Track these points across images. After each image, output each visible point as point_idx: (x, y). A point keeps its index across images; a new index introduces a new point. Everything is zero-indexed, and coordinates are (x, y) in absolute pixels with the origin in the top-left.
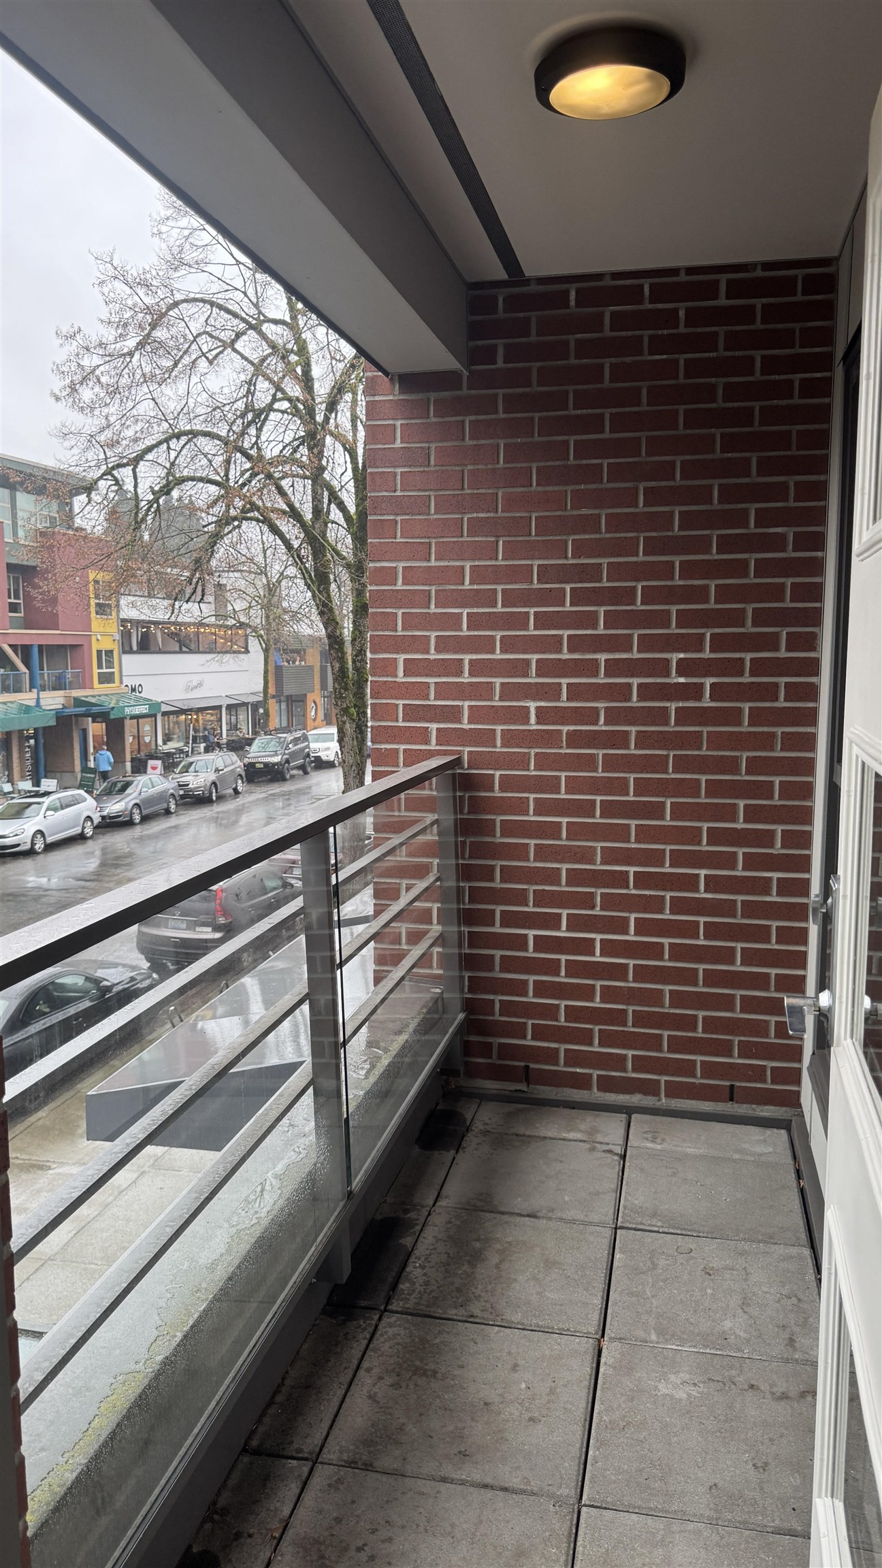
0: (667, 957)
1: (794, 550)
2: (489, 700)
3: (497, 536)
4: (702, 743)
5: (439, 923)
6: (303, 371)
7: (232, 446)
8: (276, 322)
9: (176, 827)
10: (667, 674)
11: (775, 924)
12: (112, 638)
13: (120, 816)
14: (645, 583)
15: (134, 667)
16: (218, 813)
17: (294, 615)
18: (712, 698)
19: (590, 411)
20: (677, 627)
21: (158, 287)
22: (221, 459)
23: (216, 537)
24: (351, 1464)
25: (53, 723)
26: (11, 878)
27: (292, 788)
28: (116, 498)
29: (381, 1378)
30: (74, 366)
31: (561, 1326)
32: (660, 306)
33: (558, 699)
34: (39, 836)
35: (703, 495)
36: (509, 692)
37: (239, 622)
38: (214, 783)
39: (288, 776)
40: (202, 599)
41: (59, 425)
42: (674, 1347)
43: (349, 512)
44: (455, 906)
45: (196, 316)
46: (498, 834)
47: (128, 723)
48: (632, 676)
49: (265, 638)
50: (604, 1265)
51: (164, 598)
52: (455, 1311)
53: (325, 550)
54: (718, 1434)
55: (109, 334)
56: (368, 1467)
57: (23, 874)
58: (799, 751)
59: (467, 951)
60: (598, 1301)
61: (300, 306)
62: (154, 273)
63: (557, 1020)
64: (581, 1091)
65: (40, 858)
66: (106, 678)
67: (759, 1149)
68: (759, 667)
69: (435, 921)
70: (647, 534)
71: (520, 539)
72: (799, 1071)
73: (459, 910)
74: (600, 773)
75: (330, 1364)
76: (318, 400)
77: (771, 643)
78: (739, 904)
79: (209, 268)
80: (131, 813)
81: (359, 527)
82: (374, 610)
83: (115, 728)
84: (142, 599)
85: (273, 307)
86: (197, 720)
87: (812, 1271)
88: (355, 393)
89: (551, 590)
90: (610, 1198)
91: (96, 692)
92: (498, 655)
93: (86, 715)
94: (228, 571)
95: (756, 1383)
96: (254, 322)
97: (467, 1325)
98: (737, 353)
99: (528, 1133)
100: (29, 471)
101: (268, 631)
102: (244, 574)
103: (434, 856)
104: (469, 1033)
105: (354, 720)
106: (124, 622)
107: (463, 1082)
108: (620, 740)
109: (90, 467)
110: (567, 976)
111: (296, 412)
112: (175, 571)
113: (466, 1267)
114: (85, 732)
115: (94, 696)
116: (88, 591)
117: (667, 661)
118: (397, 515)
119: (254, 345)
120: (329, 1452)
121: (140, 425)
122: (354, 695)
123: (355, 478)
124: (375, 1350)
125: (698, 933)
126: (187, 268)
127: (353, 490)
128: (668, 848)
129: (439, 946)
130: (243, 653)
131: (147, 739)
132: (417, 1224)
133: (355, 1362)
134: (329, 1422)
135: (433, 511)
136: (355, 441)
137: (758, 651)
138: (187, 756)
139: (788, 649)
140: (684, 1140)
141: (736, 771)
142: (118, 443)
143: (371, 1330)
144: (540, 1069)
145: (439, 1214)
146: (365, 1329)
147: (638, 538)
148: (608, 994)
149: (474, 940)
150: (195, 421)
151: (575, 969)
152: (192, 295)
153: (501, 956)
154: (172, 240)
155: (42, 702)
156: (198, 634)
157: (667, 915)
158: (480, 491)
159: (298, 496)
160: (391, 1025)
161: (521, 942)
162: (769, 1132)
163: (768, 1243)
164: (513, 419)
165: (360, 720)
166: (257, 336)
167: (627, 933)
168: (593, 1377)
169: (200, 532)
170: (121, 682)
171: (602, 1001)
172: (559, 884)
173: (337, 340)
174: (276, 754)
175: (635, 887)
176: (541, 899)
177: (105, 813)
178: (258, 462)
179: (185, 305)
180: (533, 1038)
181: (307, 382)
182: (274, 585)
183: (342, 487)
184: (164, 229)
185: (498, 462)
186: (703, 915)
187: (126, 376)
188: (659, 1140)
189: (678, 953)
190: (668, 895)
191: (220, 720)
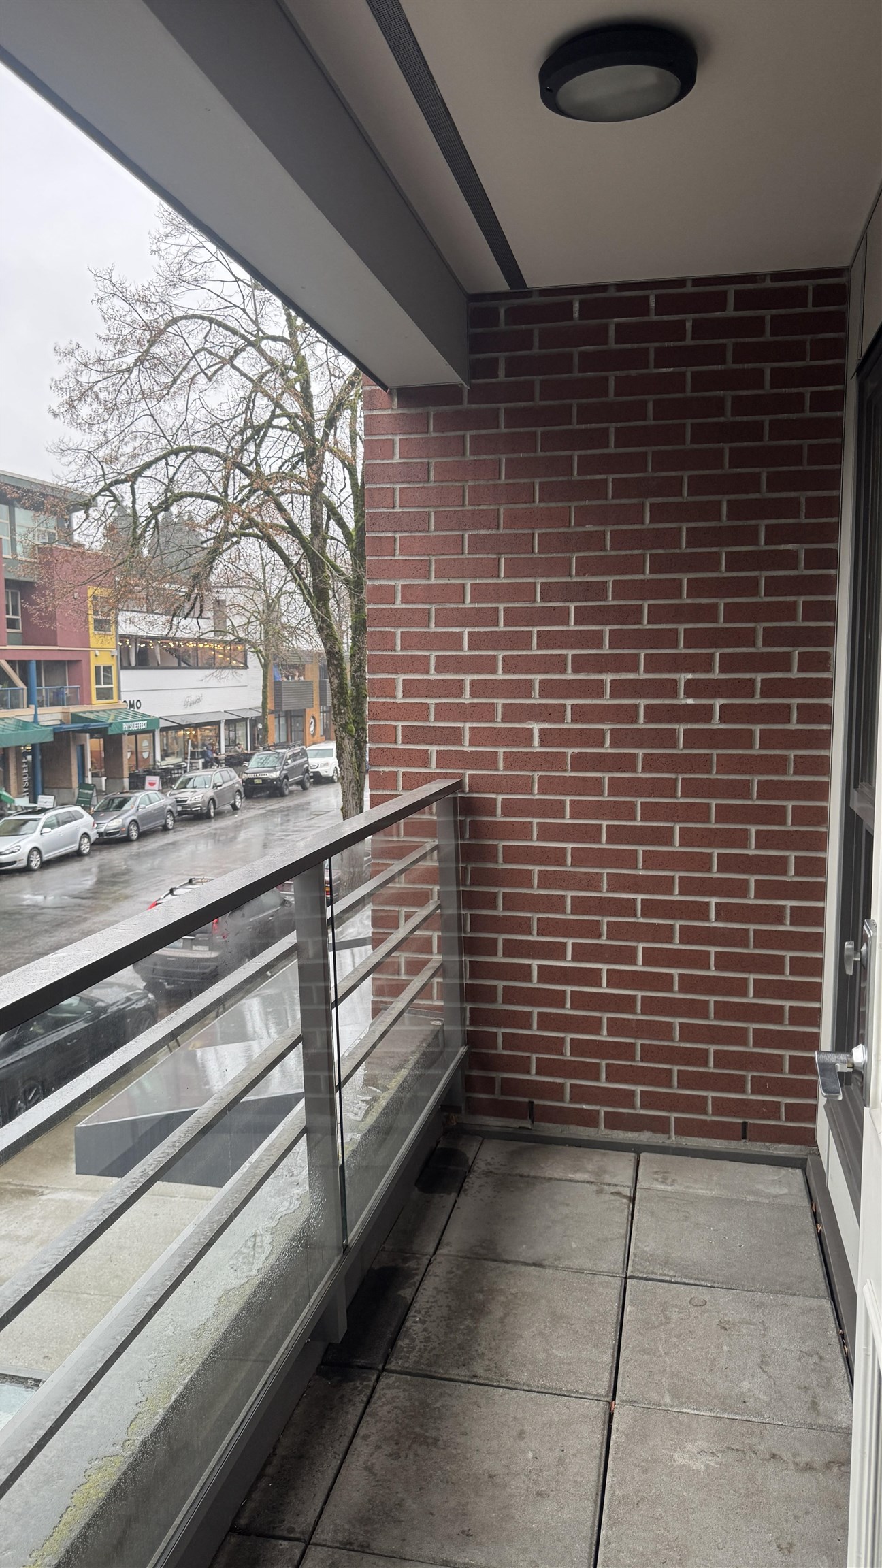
0: (676, 988)
1: (806, 567)
2: (490, 721)
3: (499, 554)
4: (711, 766)
5: (439, 952)
6: (302, 388)
7: (232, 463)
8: (274, 339)
9: (173, 844)
10: (675, 695)
11: (788, 955)
12: (110, 654)
13: (117, 833)
14: (652, 602)
15: (133, 683)
16: (216, 829)
17: (293, 631)
18: (722, 720)
19: (594, 426)
20: (685, 647)
21: (156, 304)
22: (220, 475)
23: (215, 553)
24: (346, 1545)
25: (50, 739)
26: (7, 896)
27: (291, 804)
28: (116, 514)
29: (378, 1447)
30: (72, 382)
31: (569, 1387)
32: (666, 318)
33: (563, 721)
34: (35, 853)
35: (712, 511)
36: (511, 713)
37: (238, 638)
38: (212, 799)
39: (287, 792)
40: (200, 615)
41: (56, 441)
42: (689, 1411)
43: (348, 528)
44: (456, 935)
45: (195, 335)
46: (501, 859)
47: (126, 738)
48: (639, 697)
49: (264, 653)
50: (614, 1319)
51: (162, 614)
52: (456, 1371)
53: (323, 567)
54: (739, 1510)
55: (108, 351)
56: (364, 1549)
57: (18, 892)
58: (813, 774)
59: (469, 982)
60: (608, 1359)
61: (300, 321)
62: (153, 289)
63: (562, 1054)
64: (587, 1128)
65: (36, 875)
66: (104, 694)
67: (774, 1190)
68: (770, 688)
69: (435, 949)
70: (654, 551)
71: (522, 556)
72: (815, 1107)
73: (460, 938)
74: (606, 798)
75: (324, 1431)
76: (317, 416)
77: (783, 663)
78: (752, 934)
79: (208, 285)
80: (129, 830)
81: (357, 544)
82: (373, 629)
83: (113, 743)
84: (139, 615)
85: (272, 323)
86: (195, 736)
87: (833, 1326)
88: (354, 410)
89: (554, 608)
90: (619, 1245)
91: (94, 708)
92: (500, 676)
93: (83, 731)
94: (227, 587)
95: (778, 1453)
96: (253, 339)
97: (470, 1386)
98: (746, 366)
99: (532, 1173)
100: (26, 487)
101: (267, 646)
102: (243, 590)
103: (434, 883)
104: (471, 1068)
105: (352, 736)
106: (122, 638)
107: (466, 1118)
108: (627, 763)
109: (88, 483)
110: (572, 1008)
111: (295, 429)
112: (174, 586)
113: (468, 1322)
114: (82, 747)
115: (92, 712)
116: (86, 607)
117: (675, 682)
118: (396, 531)
119: (253, 361)
120: (322, 1531)
121: (139, 441)
122: (354, 711)
123: (355, 494)
124: (373, 1415)
125: (709, 964)
126: (186, 284)
127: (352, 506)
128: (677, 875)
129: (439, 977)
130: (243, 668)
131: (145, 755)
132: (417, 1274)
133: (351, 1429)
134: (324, 1497)
135: (432, 528)
136: (354, 458)
137: (769, 671)
138: (185, 772)
139: (800, 670)
140: (696, 1181)
141: (748, 795)
142: (117, 459)
143: (368, 1392)
144: (544, 1105)
145: (440, 1263)
146: (361, 1392)
147: (644, 556)
148: (615, 1027)
149: (476, 970)
150: (194, 437)
151: (580, 1001)
152: (191, 312)
153: (504, 987)
154: (171, 257)
155: (40, 718)
156: (196, 649)
157: (676, 945)
158: (481, 507)
159: (297, 512)
160: (388, 1061)
161: (525, 973)
162: (783, 1171)
163: (786, 1294)
164: (515, 433)
165: (359, 736)
166: (256, 353)
167: (635, 964)
168: (604, 1446)
169: (199, 547)
170: (119, 698)
171: (609, 1034)
172: (564, 912)
173: (336, 356)
174: (274, 770)
175: (643, 915)
176: (545, 927)
177: (102, 830)
178: (257, 479)
179: (183, 322)
180: (537, 1073)
181: (306, 398)
182: (273, 600)
183: (341, 503)
184: (163, 246)
185: (500, 478)
186: (714, 945)
187: (125, 392)
188: (669, 1181)
189: (688, 984)
190: (678, 924)
191: (219, 736)
